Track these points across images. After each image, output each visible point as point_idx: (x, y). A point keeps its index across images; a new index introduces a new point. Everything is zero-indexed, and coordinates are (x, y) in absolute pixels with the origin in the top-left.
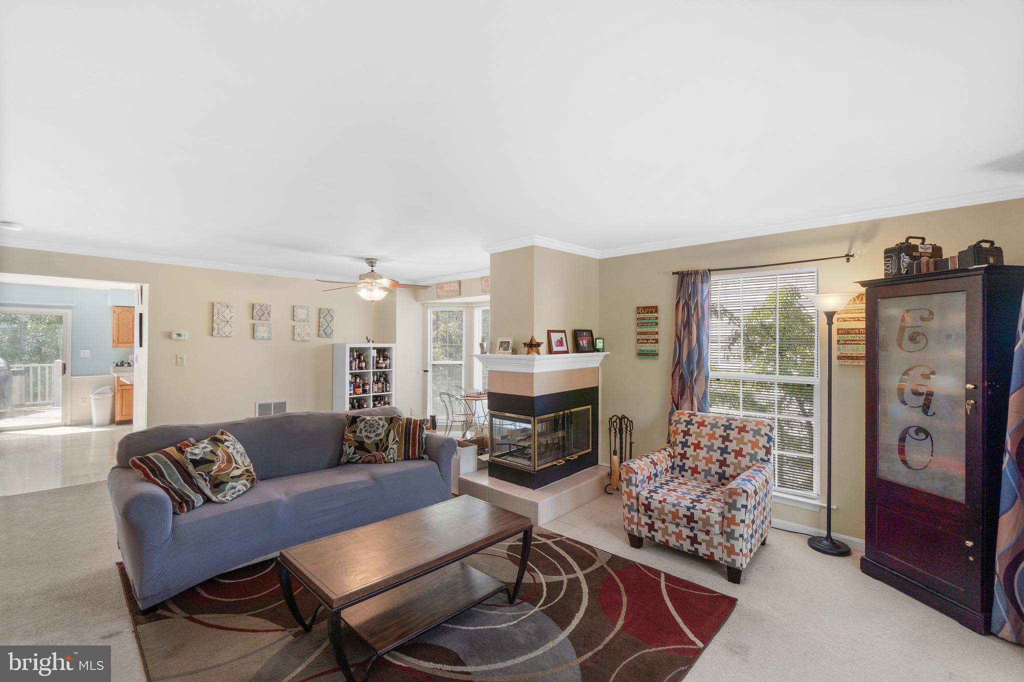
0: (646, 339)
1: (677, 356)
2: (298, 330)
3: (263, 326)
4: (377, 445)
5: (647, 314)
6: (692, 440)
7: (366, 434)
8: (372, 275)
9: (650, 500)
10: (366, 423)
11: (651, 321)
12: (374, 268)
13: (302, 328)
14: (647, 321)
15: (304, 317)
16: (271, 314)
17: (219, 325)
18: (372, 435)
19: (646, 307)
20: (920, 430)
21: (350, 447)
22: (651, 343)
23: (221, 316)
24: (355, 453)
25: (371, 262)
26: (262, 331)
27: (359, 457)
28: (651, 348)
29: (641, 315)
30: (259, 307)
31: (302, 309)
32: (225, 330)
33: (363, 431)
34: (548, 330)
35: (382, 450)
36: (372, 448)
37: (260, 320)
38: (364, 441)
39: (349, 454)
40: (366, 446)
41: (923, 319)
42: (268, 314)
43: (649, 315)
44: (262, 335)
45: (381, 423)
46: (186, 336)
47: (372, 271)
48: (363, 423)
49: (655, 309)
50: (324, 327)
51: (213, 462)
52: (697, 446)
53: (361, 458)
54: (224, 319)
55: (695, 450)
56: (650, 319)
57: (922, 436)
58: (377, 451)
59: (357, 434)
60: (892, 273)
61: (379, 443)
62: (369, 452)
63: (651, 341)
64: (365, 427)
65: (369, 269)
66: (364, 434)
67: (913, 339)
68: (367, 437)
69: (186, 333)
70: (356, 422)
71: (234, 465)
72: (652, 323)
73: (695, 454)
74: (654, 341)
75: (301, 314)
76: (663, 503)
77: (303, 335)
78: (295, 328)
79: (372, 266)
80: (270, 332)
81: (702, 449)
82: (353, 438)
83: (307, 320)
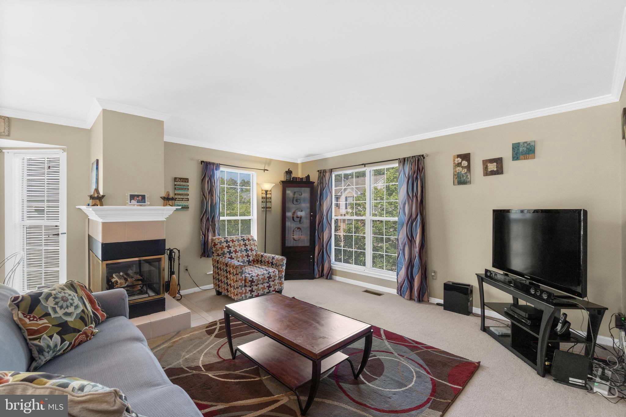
0: (182, 198)
1: (205, 208)
4: (82, 319)
5: (182, 183)
6: (232, 249)
7: (63, 311)
9: (252, 277)
10: (55, 298)
11: (185, 187)
14: (182, 187)
18: (71, 310)
19: (182, 178)
20: (298, 228)
21: (51, 337)
22: (185, 201)
24: (63, 341)
27: (68, 343)
28: (185, 204)
29: (177, 183)
33: (58, 309)
35: (90, 324)
36: (79, 325)
38: (66, 321)
39: (56, 346)
40: (71, 325)
41: (299, 195)
43: (184, 183)
48: (51, 299)
49: (186, 180)
52: (236, 252)
53: (70, 344)
55: (235, 254)
56: (184, 186)
57: (299, 230)
58: (86, 326)
59: (52, 317)
60: (288, 179)
61: (84, 315)
62: (79, 331)
63: (185, 199)
64: (57, 303)
66: (60, 312)
67: (297, 201)
68: (66, 314)
70: (39, 301)
72: (186, 188)
73: (236, 255)
74: (187, 200)
76: (258, 276)
81: (238, 252)
82: (49, 323)
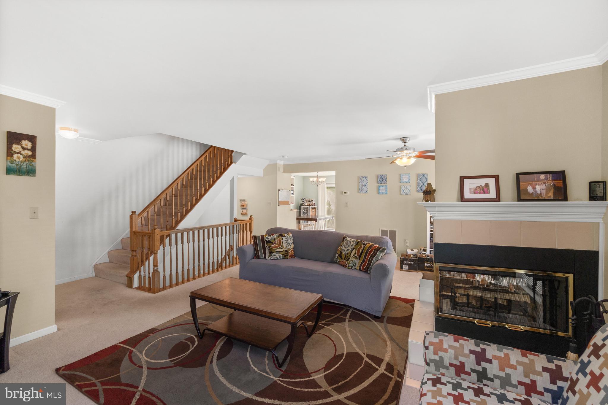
2: (403, 188)
3: (383, 187)
4: (346, 256)
8: (405, 148)
10: (347, 242)
12: (406, 144)
13: (405, 187)
15: (407, 180)
16: (387, 180)
17: (361, 187)
18: (346, 249)
21: (337, 254)
23: (362, 183)
24: (338, 258)
25: (404, 140)
26: (382, 190)
30: (380, 177)
31: (405, 175)
32: (364, 189)
34: (460, 177)
35: (347, 260)
37: (381, 183)
38: (342, 252)
39: (336, 258)
40: (342, 255)
42: (386, 180)
44: (382, 192)
45: (352, 243)
46: (348, 193)
47: (405, 146)
50: (421, 186)
51: (273, 243)
53: (339, 262)
54: (363, 184)
58: (344, 259)
59: (342, 247)
62: (342, 259)
64: (345, 244)
65: (401, 144)
66: (344, 248)
69: (348, 192)
70: (344, 240)
71: (281, 247)
75: (405, 178)
77: (406, 191)
78: (401, 187)
79: (405, 143)
80: (386, 190)
82: (340, 249)
83: (409, 182)
